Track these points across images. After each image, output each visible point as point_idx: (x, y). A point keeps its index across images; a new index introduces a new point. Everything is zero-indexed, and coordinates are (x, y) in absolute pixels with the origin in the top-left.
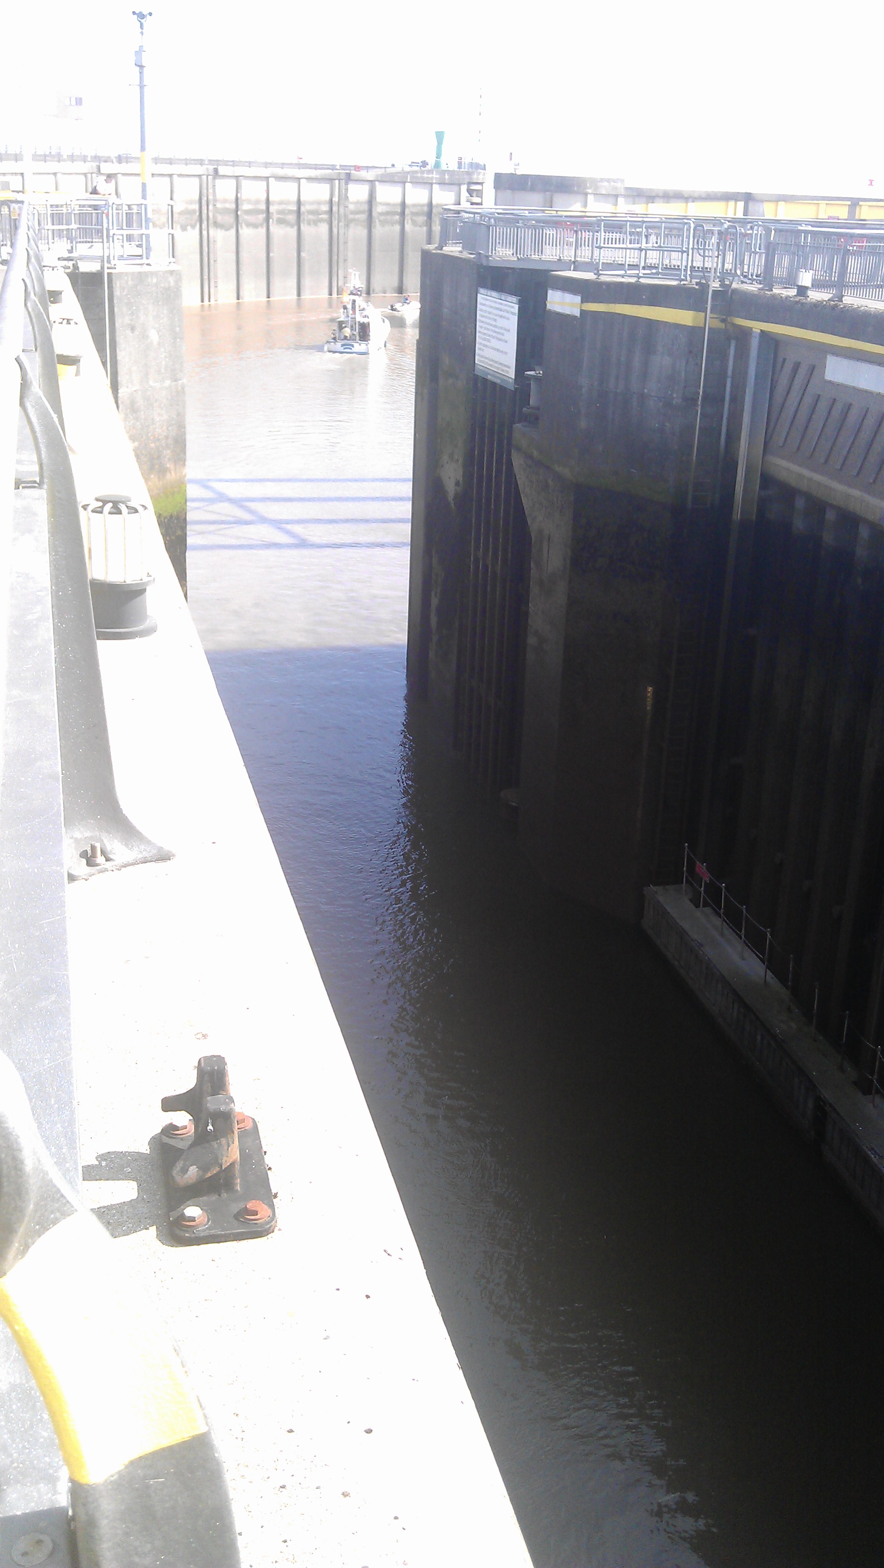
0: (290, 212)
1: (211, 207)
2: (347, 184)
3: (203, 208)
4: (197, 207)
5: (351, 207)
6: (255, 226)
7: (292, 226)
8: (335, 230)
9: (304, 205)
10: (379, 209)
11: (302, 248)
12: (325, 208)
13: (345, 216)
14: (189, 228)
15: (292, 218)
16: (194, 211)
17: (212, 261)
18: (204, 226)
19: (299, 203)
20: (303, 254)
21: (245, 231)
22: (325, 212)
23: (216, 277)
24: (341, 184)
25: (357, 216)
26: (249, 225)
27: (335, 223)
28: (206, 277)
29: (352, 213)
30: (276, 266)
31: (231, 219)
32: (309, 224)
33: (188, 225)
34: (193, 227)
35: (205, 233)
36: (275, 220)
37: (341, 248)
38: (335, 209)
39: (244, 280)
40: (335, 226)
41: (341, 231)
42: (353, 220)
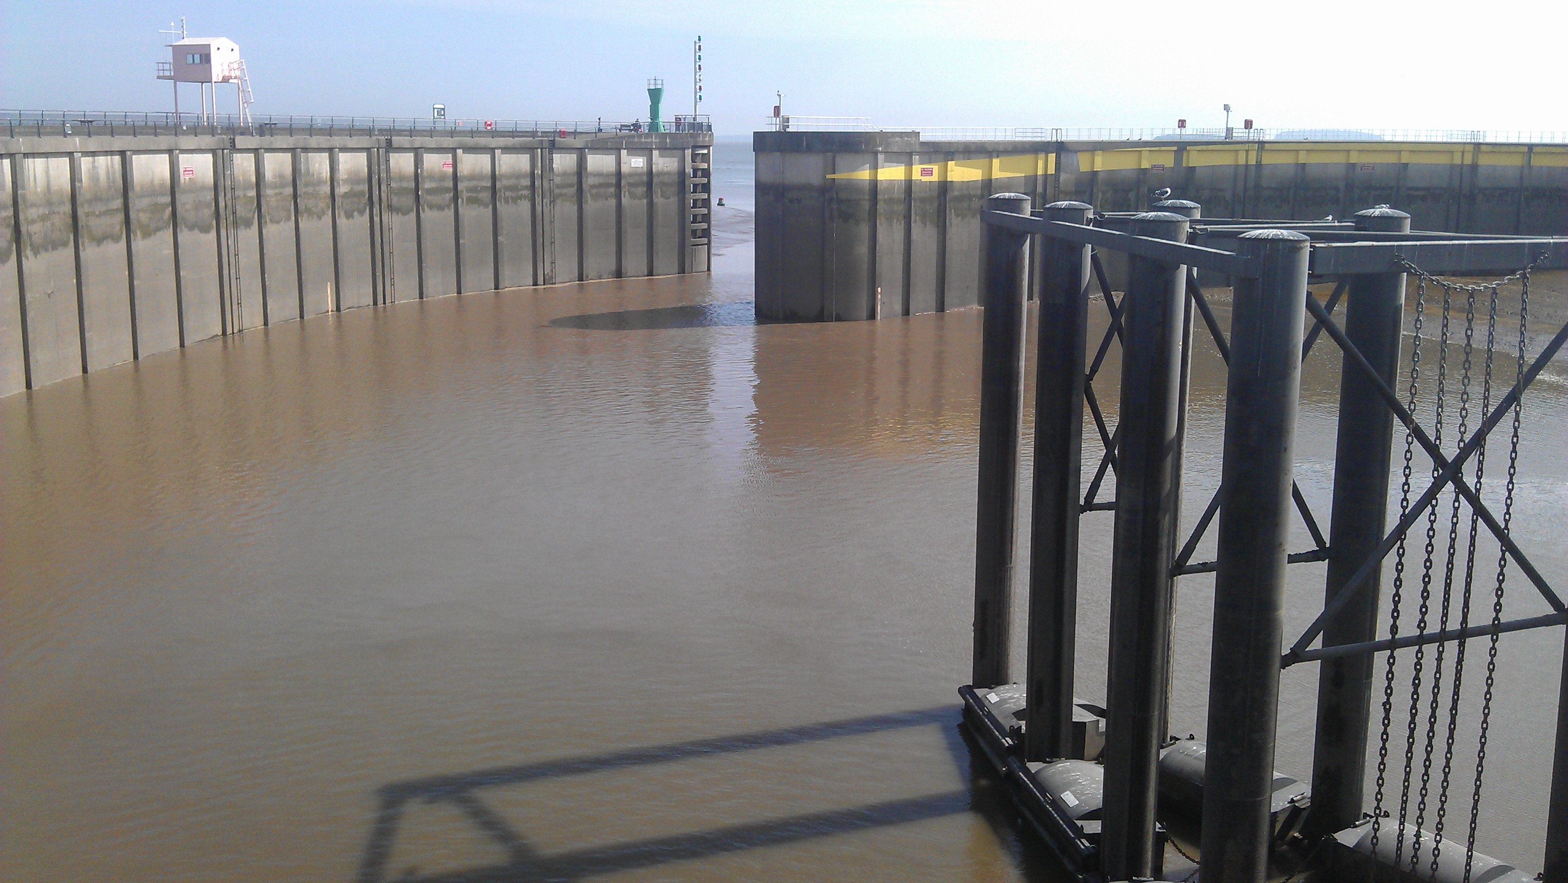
0: (483, 188)
1: (384, 187)
2: (551, 153)
3: (374, 188)
4: (366, 188)
5: (557, 180)
6: (441, 208)
7: (486, 206)
8: (539, 208)
9: (500, 180)
10: (588, 182)
11: (499, 232)
12: (527, 182)
13: (551, 191)
14: (355, 213)
15: (486, 196)
16: (362, 193)
17: (387, 255)
18: (376, 211)
19: (494, 176)
20: (500, 239)
21: (428, 215)
22: (525, 188)
23: (392, 272)
24: (544, 153)
25: (564, 191)
26: (431, 207)
27: (538, 200)
28: (379, 274)
29: (558, 187)
30: (466, 256)
31: (410, 201)
32: (507, 202)
33: (355, 211)
34: (361, 213)
35: (377, 219)
36: (465, 199)
37: (546, 228)
38: (538, 183)
39: (428, 273)
40: (539, 204)
41: (546, 210)
42: (561, 195)
